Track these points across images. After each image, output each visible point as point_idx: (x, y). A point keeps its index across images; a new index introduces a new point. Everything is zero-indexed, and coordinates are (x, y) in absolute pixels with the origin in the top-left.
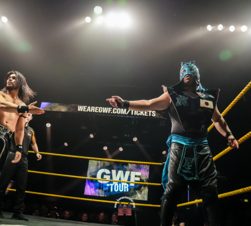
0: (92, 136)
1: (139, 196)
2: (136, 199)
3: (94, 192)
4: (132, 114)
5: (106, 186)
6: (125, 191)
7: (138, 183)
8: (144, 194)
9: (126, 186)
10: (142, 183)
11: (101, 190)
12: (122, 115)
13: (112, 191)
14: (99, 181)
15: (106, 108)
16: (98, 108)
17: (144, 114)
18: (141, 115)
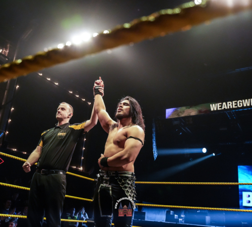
16: (237, 103)
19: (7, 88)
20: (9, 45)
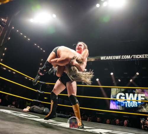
0: (112, 74)
1: (145, 110)
2: (143, 111)
3: (115, 107)
4: (134, 58)
5: (123, 104)
6: (135, 106)
7: (143, 101)
9: (136, 103)
10: (146, 101)
11: (120, 106)
12: (128, 59)
13: (126, 106)
14: (118, 100)
15: (117, 56)
16: (113, 57)
17: (142, 57)
18: (140, 58)
19: (4, 38)
20: (7, 18)
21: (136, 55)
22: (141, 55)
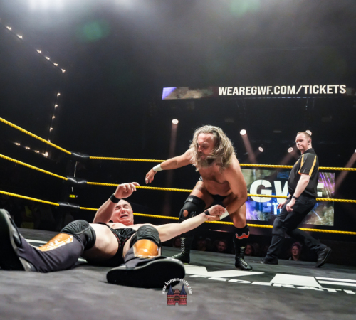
0: (243, 132)
1: (319, 220)
2: (316, 223)
3: (250, 214)
4: (306, 92)
5: (266, 207)
8: (328, 217)
10: (326, 199)
11: (259, 212)
12: (290, 95)
13: (275, 213)
15: (262, 88)
16: (250, 89)
17: (326, 91)
18: (321, 93)
21: (311, 87)
22: (325, 86)
